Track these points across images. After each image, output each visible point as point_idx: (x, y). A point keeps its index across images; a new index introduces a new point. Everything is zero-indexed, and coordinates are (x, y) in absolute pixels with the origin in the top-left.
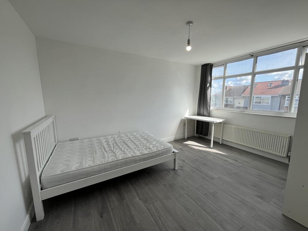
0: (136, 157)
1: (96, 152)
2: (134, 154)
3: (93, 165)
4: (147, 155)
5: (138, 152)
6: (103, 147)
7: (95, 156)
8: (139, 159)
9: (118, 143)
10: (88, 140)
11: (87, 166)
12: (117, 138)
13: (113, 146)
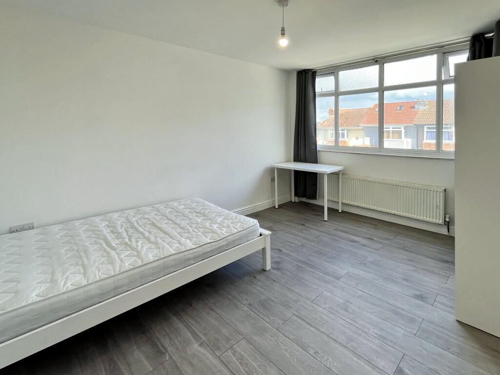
0: (186, 253)
1: (86, 252)
2: (180, 246)
3: (85, 282)
4: (209, 245)
5: (188, 241)
6: (103, 239)
7: (85, 260)
8: (192, 256)
9: (138, 226)
10: (61, 226)
11: (69, 286)
12: (134, 217)
13: (127, 235)
